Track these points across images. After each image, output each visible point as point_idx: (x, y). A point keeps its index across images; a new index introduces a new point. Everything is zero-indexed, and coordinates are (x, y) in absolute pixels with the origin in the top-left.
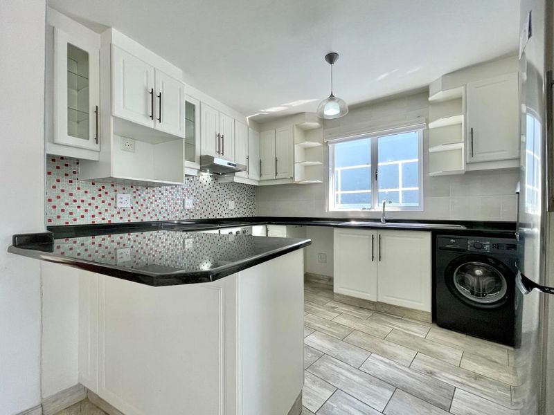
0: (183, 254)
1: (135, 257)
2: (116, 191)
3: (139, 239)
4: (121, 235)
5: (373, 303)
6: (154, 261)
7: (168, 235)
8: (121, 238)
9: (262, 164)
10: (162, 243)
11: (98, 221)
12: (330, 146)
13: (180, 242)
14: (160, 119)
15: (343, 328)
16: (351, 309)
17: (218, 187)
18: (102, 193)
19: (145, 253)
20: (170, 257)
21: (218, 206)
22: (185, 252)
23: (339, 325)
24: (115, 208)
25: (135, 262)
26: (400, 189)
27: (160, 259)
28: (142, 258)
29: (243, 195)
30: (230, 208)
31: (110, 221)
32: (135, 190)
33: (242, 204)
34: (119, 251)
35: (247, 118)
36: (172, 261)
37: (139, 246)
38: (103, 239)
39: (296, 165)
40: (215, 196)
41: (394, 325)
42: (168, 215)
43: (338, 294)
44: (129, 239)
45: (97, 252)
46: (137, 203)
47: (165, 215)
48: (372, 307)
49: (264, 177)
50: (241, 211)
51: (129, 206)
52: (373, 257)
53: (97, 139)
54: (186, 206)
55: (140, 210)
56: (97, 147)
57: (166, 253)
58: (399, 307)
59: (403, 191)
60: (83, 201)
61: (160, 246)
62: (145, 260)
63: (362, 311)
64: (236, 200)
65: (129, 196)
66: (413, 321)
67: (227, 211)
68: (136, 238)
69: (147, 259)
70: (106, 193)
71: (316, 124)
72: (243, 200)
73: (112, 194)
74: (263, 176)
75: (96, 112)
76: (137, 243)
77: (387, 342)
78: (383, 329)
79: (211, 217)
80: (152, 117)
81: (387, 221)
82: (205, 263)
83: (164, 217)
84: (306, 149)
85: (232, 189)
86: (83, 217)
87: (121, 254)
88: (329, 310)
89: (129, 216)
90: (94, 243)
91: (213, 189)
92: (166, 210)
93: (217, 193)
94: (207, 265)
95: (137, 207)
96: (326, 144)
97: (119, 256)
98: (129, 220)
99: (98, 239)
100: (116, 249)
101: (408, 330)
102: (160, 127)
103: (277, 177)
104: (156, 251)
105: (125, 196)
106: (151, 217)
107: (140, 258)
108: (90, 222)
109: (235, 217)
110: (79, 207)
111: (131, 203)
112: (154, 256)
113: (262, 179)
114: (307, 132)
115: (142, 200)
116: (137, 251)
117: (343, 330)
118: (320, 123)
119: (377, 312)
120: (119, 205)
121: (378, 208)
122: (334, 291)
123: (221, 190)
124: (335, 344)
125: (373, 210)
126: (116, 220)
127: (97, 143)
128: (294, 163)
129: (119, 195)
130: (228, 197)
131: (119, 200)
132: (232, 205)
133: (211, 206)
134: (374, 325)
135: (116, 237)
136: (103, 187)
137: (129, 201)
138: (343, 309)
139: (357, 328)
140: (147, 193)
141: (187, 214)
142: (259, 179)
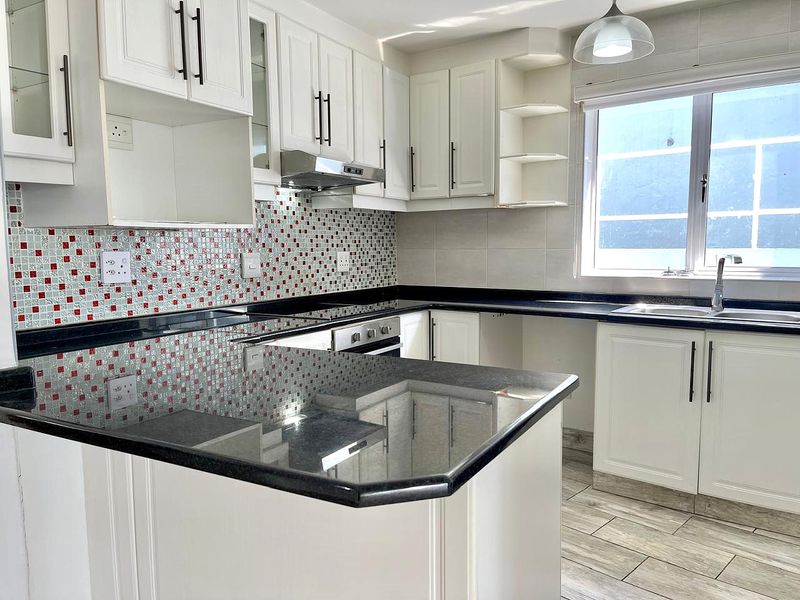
0: (244, 384)
1: (146, 394)
2: (99, 245)
3: (152, 355)
4: (115, 347)
5: (687, 496)
6: (184, 401)
7: (212, 341)
8: (116, 354)
9: (417, 158)
10: (200, 360)
11: (68, 318)
12: (589, 114)
13: (236, 357)
14: (200, 76)
15: (621, 553)
16: (635, 508)
17: (313, 220)
18: (71, 252)
19: (165, 384)
20: (218, 391)
21: (315, 265)
22: (247, 378)
23: (610, 544)
24: (100, 285)
25: (146, 405)
26: (756, 212)
27: (197, 397)
28: (160, 397)
29: (368, 234)
30: (340, 269)
31: (90, 317)
32: (138, 240)
33: (365, 258)
34: (113, 384)
35: (380, 41)
36: (222, 400)
37: (154, 369)
38: (80, 360)
39: (503, 163)
40: (308, 241)
41: (737, 547)
42: (210, 293)
43: (604, 475)
44: (133, 356)
45: (69, 388)
46: (144, 270)
47: (203, 294)
48: (684, 506)
49: (420, 193)
50: (365, 275)
51: (128, 279)
52: (691, 392)
53: (68, 134)
54: (247, 274)
55: (150, 287)
56: (68, 153)
57: (209, 383)
58: (749, 507)
59: (761, 218)
60: (33, 274)
61: (196, 367)
62: (166, 401)
63: (659, 513)
64: (353, 248)
65: (126, 255)
66: (780, 537)
67: (333, 277)
68: (147, 354)
69: (170, 399)
70: (79, 252)
71: (553, 57)
72: (367, 246)
73: (91, 254)
74: (418, 188)
75: (65, 69)
76: (148, 364)
77: (721, 585)
78: (712, 556)
79: (300, 293)
80: (184, 71)
81: (727, 304)
82: (288, 402)
83: (202, 300)
84: (526, 121)
85: (343, 223)
86: (36, 310)
87: (119, 389)
88: (584, 511)
89: (130, 301)
90: (61, 370)
91: (302, 225)
92: (205, 283)
93: (311, 234)
94: (293, 405)
95: (144, 280)
96: (577, 109)
97: (113, 394)
98: (130, 313)
99: (70, 359)
100: (106, 380)
101: (769, 558)
102: (200, 94)
103: (454, 193)
104: (188, 378)
105: (118, 256)
106: (175, 302)
107: (156, 397)
108: (50, 323)
109: (350, 289)
110: (27, 289)
111: (133, 271)
112: (184, 390)
113: (416, 195)
114: (529, 77)
115: (154, 264)
116: (150, 382)
117: (622, 558)
118: (563, 55)
119: (695, 515)
120: (108, 279)
121: (704, 269)
122: (596, 467)
123: (319, 225)
124: (609, 588)
125: (691, 276)
126: (103, 314)
127: (70, 144)
128: (497, 159)
129: (107, 256)
130: (335, 241)
131: (106, 267)
132: (344, 261)
133: (299, 266)
134: (692, 548)
135: (105, 352)
136: (72, 239)
137: (127, 268)
138: (616, 507)
139: (655, 554)
140: (164, 245)
141: (248, 290)
142: (407, 198)
